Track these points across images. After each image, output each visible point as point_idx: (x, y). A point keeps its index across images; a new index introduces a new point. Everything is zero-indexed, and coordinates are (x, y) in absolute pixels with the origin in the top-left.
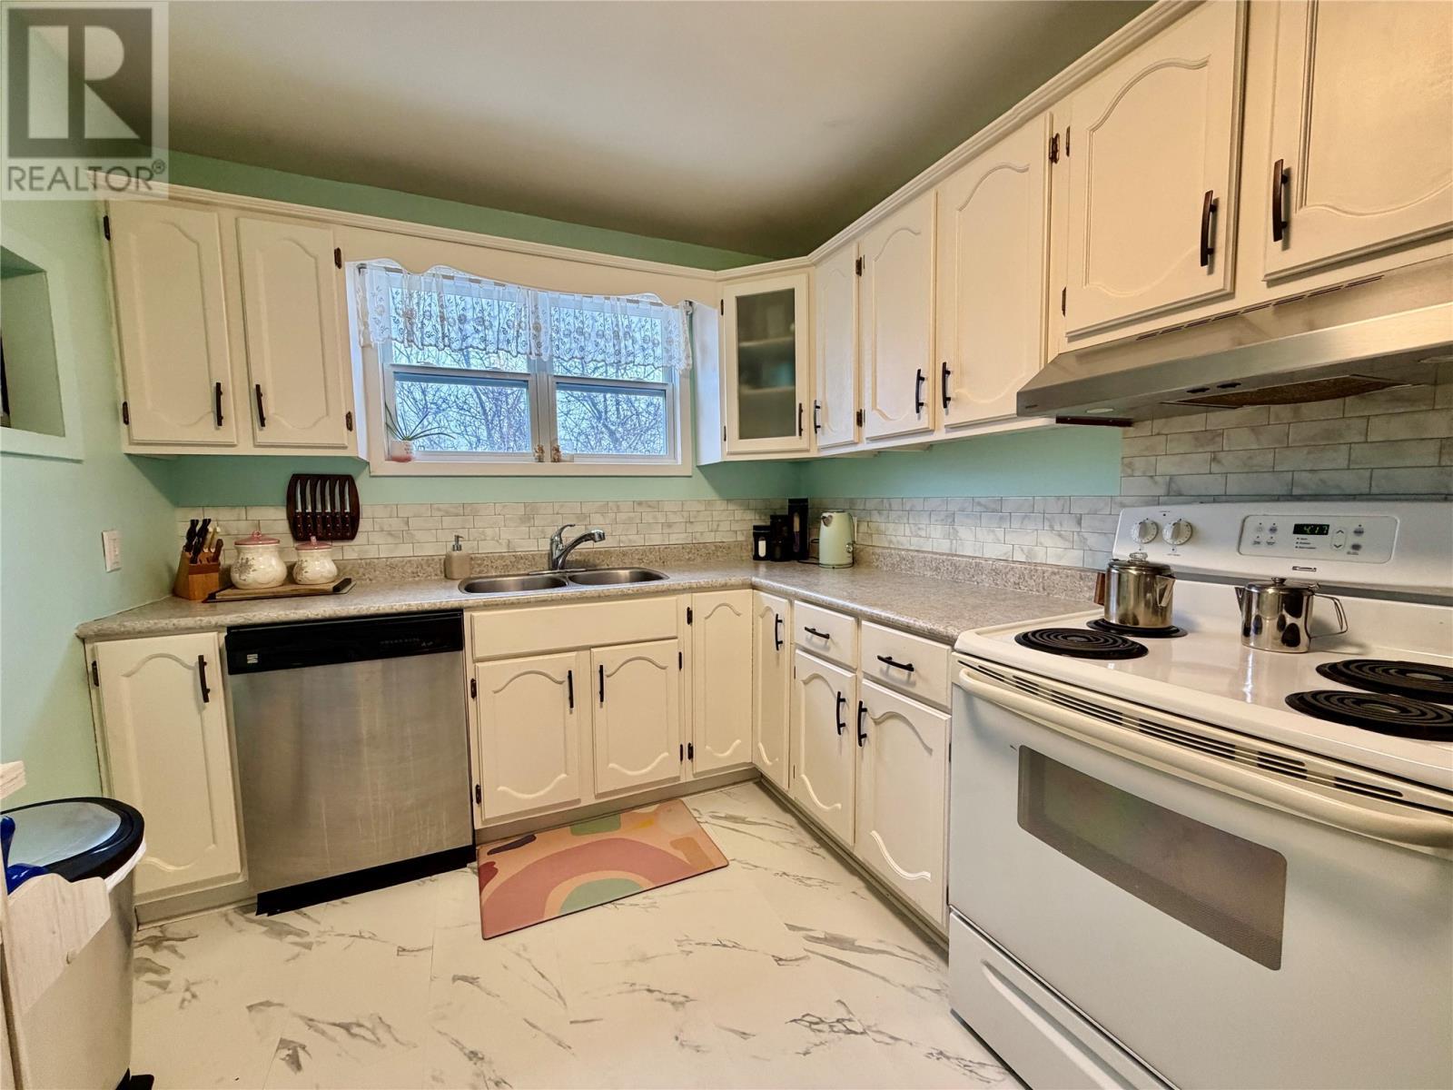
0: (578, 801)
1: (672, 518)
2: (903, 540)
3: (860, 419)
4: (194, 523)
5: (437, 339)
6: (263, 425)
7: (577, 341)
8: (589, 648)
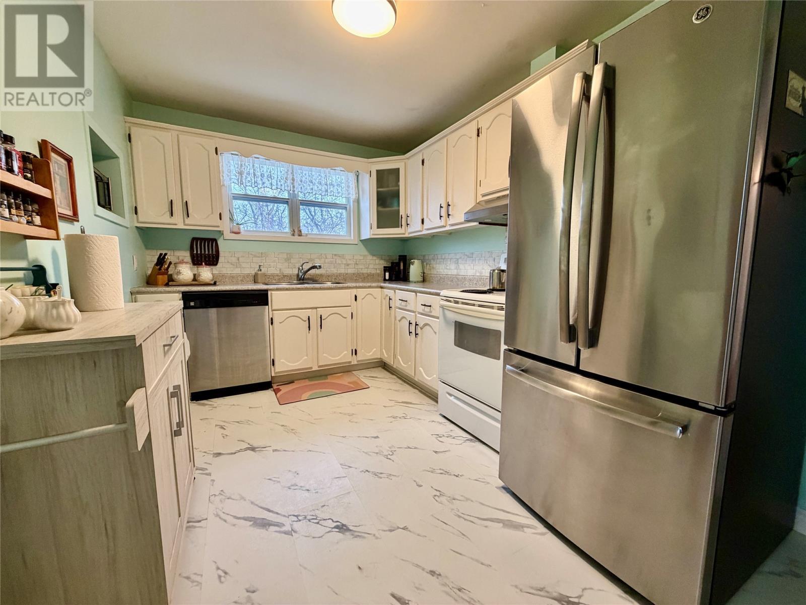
0: (311, 368)
1: (349, 262)
2: (442, 271)
3: (423, 222)
4: (161, 254)
5: (252, 184)
6: (188, 217)
7: (309, 185)
8: (316, 308)
